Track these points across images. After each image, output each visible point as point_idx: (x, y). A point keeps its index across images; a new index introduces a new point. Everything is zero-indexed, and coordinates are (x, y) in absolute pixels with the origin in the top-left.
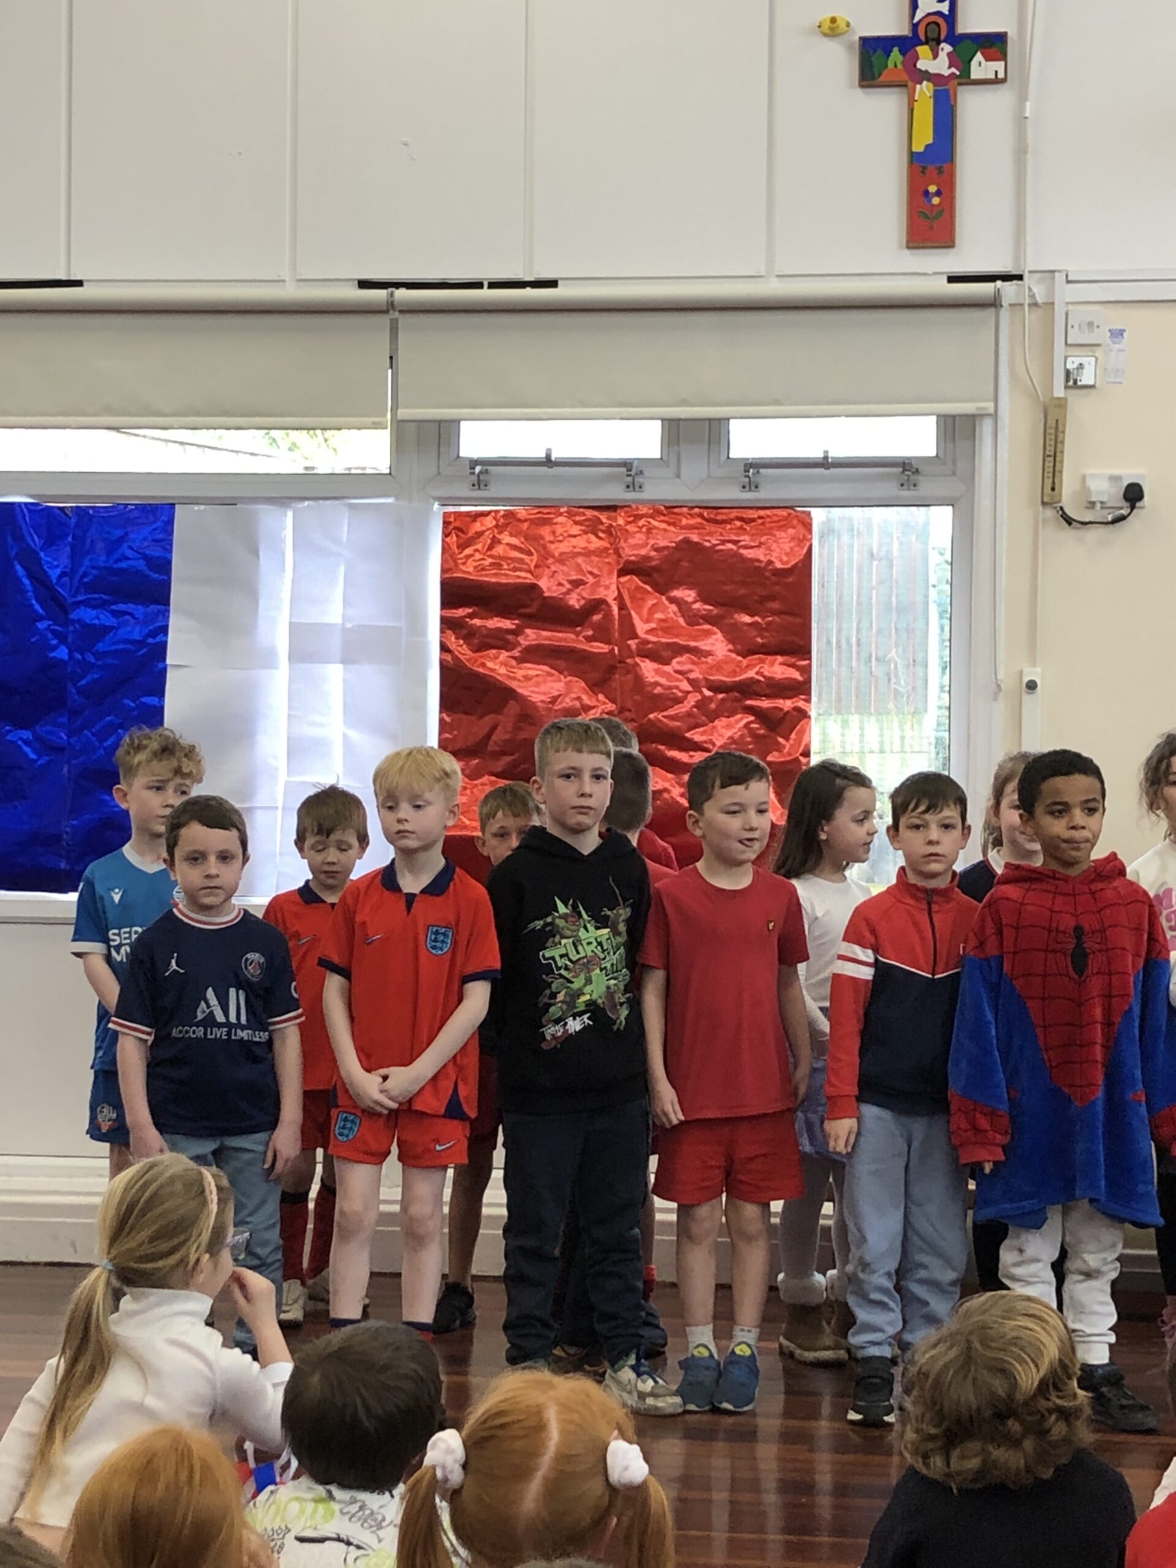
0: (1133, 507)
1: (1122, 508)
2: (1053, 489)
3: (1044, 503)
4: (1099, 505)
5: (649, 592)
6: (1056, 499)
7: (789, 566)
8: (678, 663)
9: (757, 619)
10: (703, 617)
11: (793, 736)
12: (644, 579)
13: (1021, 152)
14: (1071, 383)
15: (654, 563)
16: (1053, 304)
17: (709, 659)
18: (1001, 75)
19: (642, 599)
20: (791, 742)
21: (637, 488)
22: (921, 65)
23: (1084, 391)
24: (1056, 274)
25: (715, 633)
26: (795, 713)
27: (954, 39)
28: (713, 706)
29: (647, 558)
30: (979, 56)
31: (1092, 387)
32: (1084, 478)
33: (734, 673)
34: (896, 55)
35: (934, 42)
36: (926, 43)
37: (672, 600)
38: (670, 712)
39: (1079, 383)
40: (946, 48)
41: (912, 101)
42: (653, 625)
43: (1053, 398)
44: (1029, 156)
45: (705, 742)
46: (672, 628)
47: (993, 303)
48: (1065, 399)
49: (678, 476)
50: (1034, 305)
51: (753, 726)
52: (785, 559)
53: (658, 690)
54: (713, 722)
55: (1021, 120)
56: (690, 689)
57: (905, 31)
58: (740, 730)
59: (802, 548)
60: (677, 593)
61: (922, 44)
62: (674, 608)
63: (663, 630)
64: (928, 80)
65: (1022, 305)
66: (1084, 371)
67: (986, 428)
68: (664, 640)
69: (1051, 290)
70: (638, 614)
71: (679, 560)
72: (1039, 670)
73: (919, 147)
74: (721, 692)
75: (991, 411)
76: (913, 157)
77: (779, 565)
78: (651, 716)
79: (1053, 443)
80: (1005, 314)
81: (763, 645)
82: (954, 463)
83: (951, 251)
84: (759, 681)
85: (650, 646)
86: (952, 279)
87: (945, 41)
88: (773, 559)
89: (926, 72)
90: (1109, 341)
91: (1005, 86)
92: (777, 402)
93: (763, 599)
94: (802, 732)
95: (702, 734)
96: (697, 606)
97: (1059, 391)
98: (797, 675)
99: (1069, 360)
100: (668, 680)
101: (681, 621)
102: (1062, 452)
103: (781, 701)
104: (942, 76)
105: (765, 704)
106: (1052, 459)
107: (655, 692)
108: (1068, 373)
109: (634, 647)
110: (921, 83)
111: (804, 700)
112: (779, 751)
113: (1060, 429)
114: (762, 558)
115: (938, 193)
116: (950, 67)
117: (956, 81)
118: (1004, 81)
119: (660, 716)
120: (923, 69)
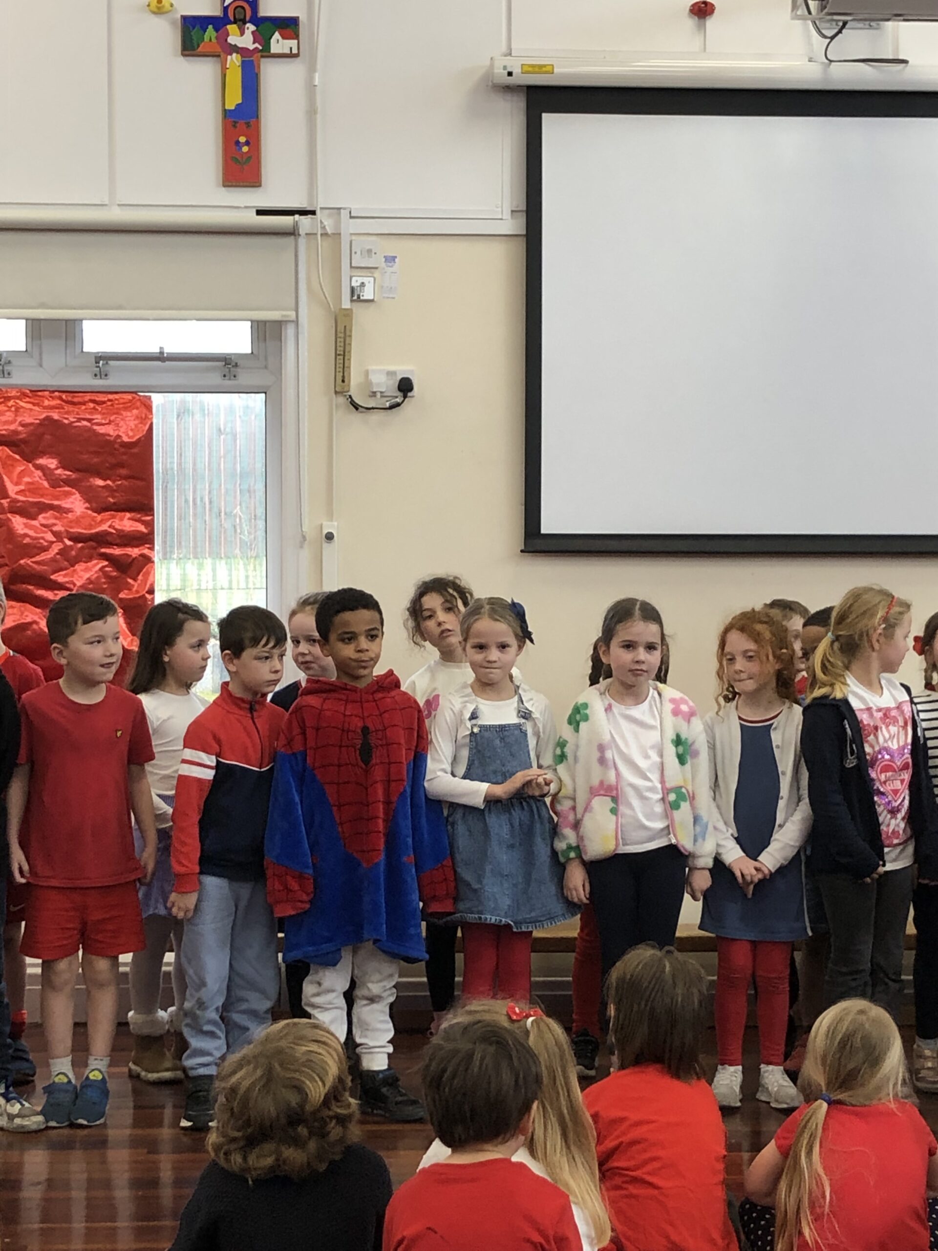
0: (405, 397)
1: (397, 397)
2: (343, 381)
3: (336, 392)
4: (379, 395)
5: (18, 460)
6: (346, 389)
7: (134, 440)
8: (44, 518)
9: (109, 482)
10: (62, 480)
11: (140, 577)
12: (14, 449)
13: (311, 112)
14: (355, 298)
15: (21, 436)
16: (340, 234)
17: (70, 515)
18: (295, 51)
19: (12, 465)
20: (139, 582)
21: (6, 375)
22: (231, 40)
23: (366, 304)
24: (342, 211)
25: (74, 494)
26: (141, 558)
27: (257, 21)
28: (73, 553)
29: (15, 432)
30: (277, 35)
31: (372, 301)
32: (367, 373)
33: (91, 527)
34: (210, 31)
35: (241, 22)
36: (235, 23)
37: (38, 467)
38: (37, 558)
39: (362, 298)
40: (250, 27)
41: (224, 69)
42: (22, 487)
43: (341, 309)
44: (319, 117)
45: (67, 582)
46: (37, 489)
47: (292, 233)
48: (351, 310)
49: (41, 366)
50: (325, 235)
51: (107, 569)
52: (131, 434)
53: (27, 540)
54: (73, 566)
55: (311, 88)
56: (54, 539)
57: (217, 12)
58: (96, 572)
59: (145, 425)
60: (41, 461)
61: (231, 23)
62: (39, 473)
63: (29, 490)
64: (237, 53)
65: (316, 234)
66: (366, 288)
67: (290, 331)
68: (31, 500)
69: (338, 223)
70: (9, 477)
71: (43, 434)
72: (336, 524)
73: (230, 106)
74: (80, 542)
75: (293, 317)
76: (226, 113)
77: (126, 439)
78: (22, 562)
79: (342, 344)
80: (302, 241)
81: (114, 503)
82: (266, 359)
83: (260, 189)
84: (112, 533)
85: (19, 505)
86: (260, 212)
87: (249, 22)
88: (120, 434)
89: (235, 45)
90: (383, 265)
91: (299, 59)
92: (120, 307)
93: (114, 467)
94: (148, 574)
95: (65, 576)
96: (59, 471)
97: (346, 304)
98: (142, 528)
99: (354, 279)
100: (36, 532)
101: (46, 484)
102: (350, 352)
103: (130, 549)
104: (248, 49)
105: (117, 551)
106: (342, 357)
107: (25, 542)
108: (353, 290)
109: (6, 505)
110: (231, 54)
111: (149, 548)
112: (130, 590)
113: (348, 333)
114: (111, 433)
115: (247, 143)
116: (254, 43)
117: (260, 54)
118: (297, 56)
119: (29, 562)
120: (233, 43)
